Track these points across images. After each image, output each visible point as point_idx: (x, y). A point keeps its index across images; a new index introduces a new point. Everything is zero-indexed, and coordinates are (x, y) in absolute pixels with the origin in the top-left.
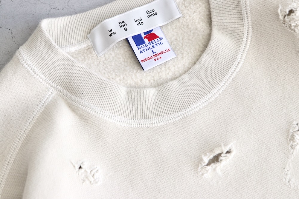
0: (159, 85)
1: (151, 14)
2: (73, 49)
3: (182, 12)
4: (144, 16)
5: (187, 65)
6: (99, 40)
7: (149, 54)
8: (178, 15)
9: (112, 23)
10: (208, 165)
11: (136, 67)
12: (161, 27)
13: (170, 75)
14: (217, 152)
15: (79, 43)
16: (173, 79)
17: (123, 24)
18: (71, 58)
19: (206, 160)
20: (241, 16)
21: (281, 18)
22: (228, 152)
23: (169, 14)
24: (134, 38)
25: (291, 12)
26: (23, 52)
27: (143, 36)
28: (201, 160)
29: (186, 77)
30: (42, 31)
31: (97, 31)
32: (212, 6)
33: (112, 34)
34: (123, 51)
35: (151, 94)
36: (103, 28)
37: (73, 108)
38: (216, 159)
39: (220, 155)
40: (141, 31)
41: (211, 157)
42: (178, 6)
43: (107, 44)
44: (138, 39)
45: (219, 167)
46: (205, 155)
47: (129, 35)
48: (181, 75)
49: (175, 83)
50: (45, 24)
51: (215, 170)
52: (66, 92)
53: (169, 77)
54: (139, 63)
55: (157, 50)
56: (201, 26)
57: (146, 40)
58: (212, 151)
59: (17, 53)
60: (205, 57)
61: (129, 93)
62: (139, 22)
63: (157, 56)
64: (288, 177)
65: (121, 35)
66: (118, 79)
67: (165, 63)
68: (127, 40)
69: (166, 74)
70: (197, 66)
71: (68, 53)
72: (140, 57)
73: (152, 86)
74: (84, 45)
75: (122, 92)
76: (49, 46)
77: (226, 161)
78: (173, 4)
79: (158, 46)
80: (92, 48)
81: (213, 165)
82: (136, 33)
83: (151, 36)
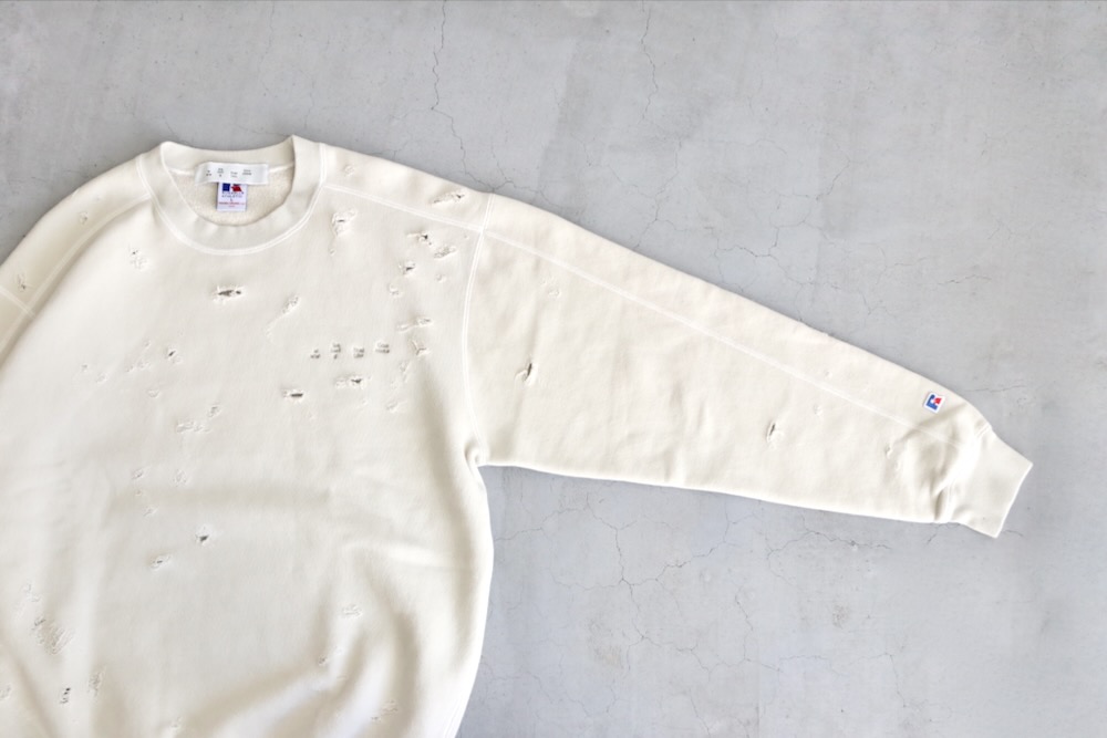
0: (222, 225)
1: (247, 173)
2: (179, 172)
3: (269, 181)
4: (240, 173)
5: (249, 220)
6: (199, 175)
7: (228, 200)
8: (265, 182)
9: (214, 167)
10: (221, 294)
11: (214, 205)
12: (248, 186)
13: (234, 221)
14: (230, 289)
15: (187, 170)
16: (235, 225)
17: (221, 171)
18: (171, 177)
19: (219, 290)
22: (238, 293)
23: (260, 179)
24: (224, 184)
26: (141, 160)
27: (232, 186)
28: (216, 289)
29: (243, 228)
30: (160, 149)
31: (202, 166)
33: (208, 174)
34: (210, 191)
35: (212, 228)
36: (206, 167)
37: (154, 213)
38: (227, 293)
39: (231, 291)
40: (232, 181)
41: (225, 290)
42: (269, 175)
43: (203, 179)
44: (226, 187)
45: (226, 299)
46: (221, 286)
47: (222, 181)
48: (241, 225)
49: (232, 230)
50: (166, 147)
51: (223, 300)
52: (157, 200)
53: (232, 223)
54: (216, 203)
55: (235, 200)
56: (278, 197)
57: (231, 190)
58: (228, 286)
60: (264, 222)
61: (198, 221)
62: (234, 174)
63: (233, 204)
64: (268, 330)
65: (215, 178)
66: (196, 207)
67: (236, 212)
68: (218, 184)
69: (233, 219)
70: (254, 225)
71: (172, 174)
72: (220, 199)
73: (217, 223)
74: (188, 173)
75: (193, 217)
76: (160, 163)
77: (234, 298)
78: (266, 173)
79: (240, 198)
80: (192, 178)
81: (223, 296)
82: (227, 182)
83: (237, 188)
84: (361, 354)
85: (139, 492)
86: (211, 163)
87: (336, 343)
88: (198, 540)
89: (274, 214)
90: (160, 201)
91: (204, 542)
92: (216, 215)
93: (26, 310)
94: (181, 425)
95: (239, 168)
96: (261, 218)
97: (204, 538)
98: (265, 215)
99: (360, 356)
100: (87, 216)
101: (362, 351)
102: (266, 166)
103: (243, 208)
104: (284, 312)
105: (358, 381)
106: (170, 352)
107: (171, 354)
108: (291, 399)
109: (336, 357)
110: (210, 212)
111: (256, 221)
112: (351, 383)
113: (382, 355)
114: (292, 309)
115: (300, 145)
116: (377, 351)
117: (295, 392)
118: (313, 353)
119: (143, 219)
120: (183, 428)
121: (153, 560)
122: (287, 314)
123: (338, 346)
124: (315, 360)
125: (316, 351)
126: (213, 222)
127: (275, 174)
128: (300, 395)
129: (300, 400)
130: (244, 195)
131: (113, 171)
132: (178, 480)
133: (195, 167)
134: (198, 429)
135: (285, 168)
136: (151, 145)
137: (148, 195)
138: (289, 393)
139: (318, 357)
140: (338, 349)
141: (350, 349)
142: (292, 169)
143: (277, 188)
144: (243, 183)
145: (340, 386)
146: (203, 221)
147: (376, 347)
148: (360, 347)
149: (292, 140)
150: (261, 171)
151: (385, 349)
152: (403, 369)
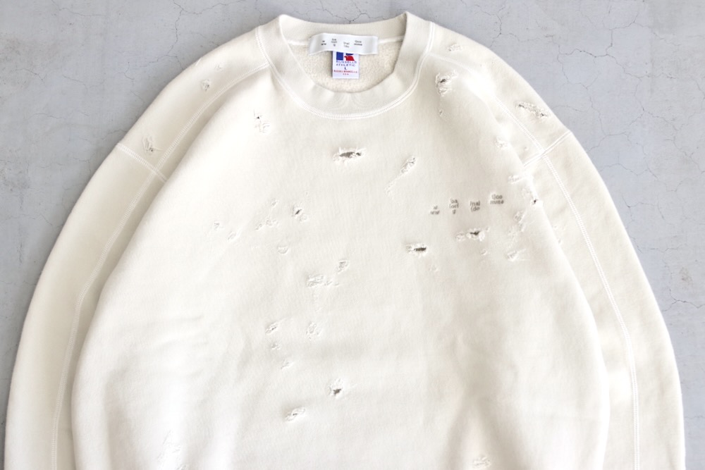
0: (338, 92)
1: (358, 43)
2: (294, 43)
3: (378, 51)
4: (351, 45)
5: (364, 87)
6: (314, 44)
7: (342, 68)
8: (375, 52)
9: (328, 37)
10: (342, 155)
11: (329, 73)
12: (360, 55)
13: (349, 88)
14: (351, 151)
15: (301, 41)
16: (350, 92)
17: (334, 41)
18: (288, 47)
19: (341, 152)
20: (414, 71)
21: (436, 82)
22: (358, 154)
23: (369, 48)
24: (338, 53)
25: (443, 81)
26: (260, 31)
27: (345, 55)
28: (338, 151)
29: (358, 95)
30: (278, 21)
31: (315, 37)
32: (400, 56)
33: (323, 44)
34: (325, 59)
35: (329, 95)
36: (320, 38)
37: (274, 80)
38: (348, 155)
39: (352, 153)
40: (345, 51)
41: (346, 152)
42: (379, 45)
43: (318, 49)
44: (340, 56)
45: (347, 160)
46: (342, 149)
47: (335, 50)
48: (356, 92)
49: (348, 96)
50: (283, 19)
51: (344, 161)
52: (275, 68)
53: (347, 90)
54: (331, 71)
55: (349, 68)
56: (387, 66)
57: (345, 59)
58: (348, 148)
59: (256, 29)
60: (378, 89)
61: (315, 88)
62: (347, 45)
63: (346, 72)
64: (389, 189)
65: (329, 47)
66: (312, 75)
67: (349, 80)
68: (332, 52)
69: (347, 86)
70: (369, 92)
71: (290, 45)
72: (335, 67)
73: (333, 90)
74: (303, 44)
75: (311, 84)
76: (278, 33)
77: (354, 160)
78: (376, 44)
79: (351, 67)
80: (307, 48)
81: (344, 158)
82: (340, 51)
83: (350, 58)
84: (476, 206)
85: (274, 346)
86: (325, 34)
87: (454, 199)
88: (333, 392)
89: (387, 81)
90: (278, 68)
91: (338, 395)
92: (331, 82)
93: (154, 172)
94: (311, 280)
95: (351, 39)
96: (374, 85)
97: (337, 391)
98: (378, 83)
99: (476, 209)
100: (210, 83)
101: (478, 204)
102: (376, 38)
103: (356, 76)
104: (402, 171)
105: (476, 234)
106: (297, 210)
107: (298, 213)
108: (416, 253)
109: (454, 212)
110: (325, 79)
111: (368, 88)
112: (470, 236)
113: (497, 205)
114: (410, 168)
115: (412, 19)
116: (492, 202)
117: (419, 246)
118: (432, 210)
119: (264, 84)
120: (314, 282)
121: (287, 412)
122: (406, 173)
123: (456, 201)
124: (435, 215)
125: (436, 208)
126: (328, 89)
127: (385, 44)
128: (423, 249)
129: (424, 254)
130: (357, 65)
131: (233, 41)
132: (311, 332)
133: (310, 38)
134: (328, 284)
135: (394, 40)
136: (268, 18)
137: (265, 64)
138: (413, 247)
139: (438, 213)
140: (456, 204)
141: (467, 204)
142: (401, 42)
143: (386, 58)
144: (356, 52)
145: (461, 239)
146: (319, 88)
147: (491, 199)
148: (476, 201)
149: (405, 15)
150: (371, 42)
151: (499, 200)
152: (519, 218)
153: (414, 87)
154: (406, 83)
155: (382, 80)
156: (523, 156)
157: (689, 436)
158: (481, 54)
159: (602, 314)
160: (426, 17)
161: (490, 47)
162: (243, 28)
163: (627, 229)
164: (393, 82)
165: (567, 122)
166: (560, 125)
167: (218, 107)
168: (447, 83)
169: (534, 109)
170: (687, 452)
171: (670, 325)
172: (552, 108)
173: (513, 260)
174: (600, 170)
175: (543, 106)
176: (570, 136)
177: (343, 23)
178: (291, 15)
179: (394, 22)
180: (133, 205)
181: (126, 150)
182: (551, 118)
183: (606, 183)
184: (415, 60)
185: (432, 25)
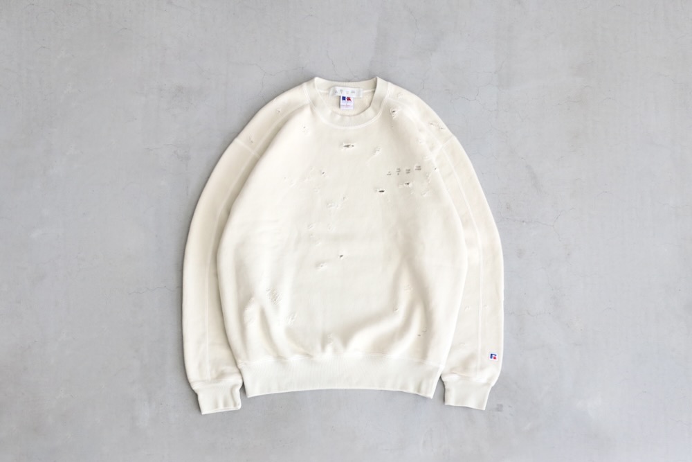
0: (343, 116)
1: (353, 92)
2: (322, 91)
3: (363, 96)
4: (350, 92)
5: (355, 114)
6: (331, 92)
7: (345, 104)
8: (361, 97)
9: (338, 89)
11: (339, 106)
15: (325, 90)
16: (349, 116)
17: (341, 91)
18: (319, 93)
19: (344, 145)
20: (380, 106)
21: (390, 112)
22: (353, 146)
23: (359, 95)
25: (394, 111)
26: (305, 85)
27: (346, 98)
29: (353, 117)
30: (314, 80)
31: (332, 89)
32: (373, 99)
33: (336, 92)
34: (337, 100)
35: (338, 117)
36: (334, 89)
37: (312, 109)
38: (348, 146)
40: (346, 96)
43: (333, 94)
44: (344, 98)
45: (347, 149)
46: (345, 143)
47: (342, 95)
49: (348, 118)
50: (317, 79)
51: (345, 149)
52: (312, 104)
53: (347, 115)
55: (348, 104)
56: (367, 104)
57: (346, 100)
58: (348, 143)
59: (303, 84)
60: (362, 114)
61: (332, 113)
62: (347, 93)
63: (347, 106)
64: (367, 162)
65: (339, 94)
66: (330, 107)
67: (349, 110)
68: (340, 96)
69: (347, 113)
70: (358, 116)
72: (341, 104)
73: (340, 115)
74: (326, 92)
75: (330, 112)
76: (314, 86)
77: (350, 149)
78: (362, 93)
79: (349, 103)
80: (328, 94)
81: (346, 147)
82: (344, 96)
83: (349, 99)
84: (408, 171)
85: (312, 235)
86: (337, 87)
87: (398, 168)
88: (339, 256)
89: (366, 111)
90: (314, 104)
91: (342, 258)
92: (339, 111)
93: (254, 154)
95: (350, 90)
96: (360, 113)
97: (341, 256)
98: (363, 112)
99: (408, 173)
100: (280, 110)
102: (362, 89)
103: (352, 108)
104: (373, 155)
105: (408, 184)
107: (323, 173)
108: (379, 193)
109: (398, 174)
110: (337, 109)
111: (358, 114)
112: (405, 185)
113: (418, 170)
114: (377, 153)
115: (380, 81)
117: (381, 190)
118: (388, 173)
119: (307, 111)
120: (331, 206)
121: (318, 265)
122: (375, 156)
126: (338, 114)
127: (366, 93)
128: (383, 191)
129: (383, 193)
130: (352, 103)
131: (291, 90)
132: (329, 229)
133: (329, 89)
134: (337, 207)
135: (371, 91)
136: (309, 79)
137: (308, 101)
138: (378, 190)
139: (390, 175)
140: (399, 170)
141: (404, 170)
142: (374, 92)
143: (367, 100)
144: (352, 97)
145: (401, 187)
146: (334, 113)
147: (415, 168)
148: (408, 169)
149: (376, 79)
150: (359, 92)
151: (419, 168)
152: (428, 176)
153: (380, 113)
154: (376, 112)
155: (364, 110)
156: (432, 149)
157: (506, 280)
158: (413, 98)
159: (466, 223)
160: (387, 79)
161: (418, 95)
162: (297, 84)
163: (481, 184)
164: (370, 111)
165: (454, 133)
166: (450, 133)
167: (285, 122)
168: (395, 113)
169: (438, 125)
170: (505, 287)
171: (500, 229)
172: (447, 125)
173: (425, 196)
174: (469, 156)
175: (442, 124)
176: (455, 139)
177: (346, 81)
178: (320, 77)
179: (371, 82)
180: (243, 169)
181: (239, 142)
182: (446, 130)
183: (472, 162)
184: (381, 100)
185: (390, 83)
